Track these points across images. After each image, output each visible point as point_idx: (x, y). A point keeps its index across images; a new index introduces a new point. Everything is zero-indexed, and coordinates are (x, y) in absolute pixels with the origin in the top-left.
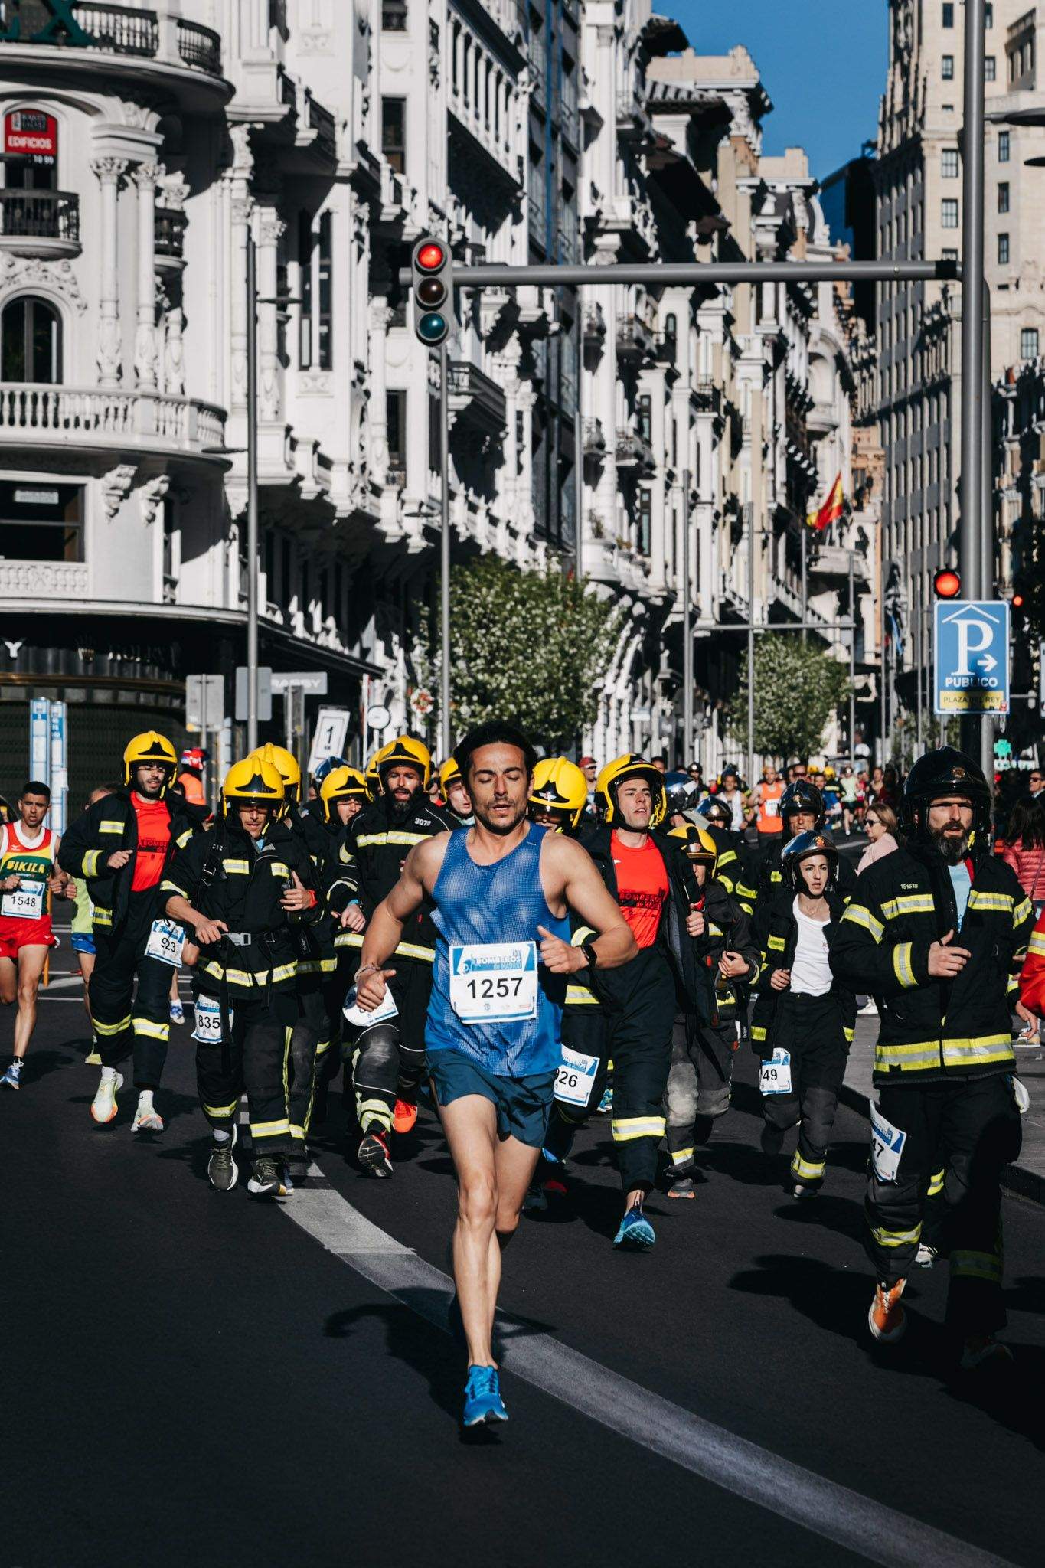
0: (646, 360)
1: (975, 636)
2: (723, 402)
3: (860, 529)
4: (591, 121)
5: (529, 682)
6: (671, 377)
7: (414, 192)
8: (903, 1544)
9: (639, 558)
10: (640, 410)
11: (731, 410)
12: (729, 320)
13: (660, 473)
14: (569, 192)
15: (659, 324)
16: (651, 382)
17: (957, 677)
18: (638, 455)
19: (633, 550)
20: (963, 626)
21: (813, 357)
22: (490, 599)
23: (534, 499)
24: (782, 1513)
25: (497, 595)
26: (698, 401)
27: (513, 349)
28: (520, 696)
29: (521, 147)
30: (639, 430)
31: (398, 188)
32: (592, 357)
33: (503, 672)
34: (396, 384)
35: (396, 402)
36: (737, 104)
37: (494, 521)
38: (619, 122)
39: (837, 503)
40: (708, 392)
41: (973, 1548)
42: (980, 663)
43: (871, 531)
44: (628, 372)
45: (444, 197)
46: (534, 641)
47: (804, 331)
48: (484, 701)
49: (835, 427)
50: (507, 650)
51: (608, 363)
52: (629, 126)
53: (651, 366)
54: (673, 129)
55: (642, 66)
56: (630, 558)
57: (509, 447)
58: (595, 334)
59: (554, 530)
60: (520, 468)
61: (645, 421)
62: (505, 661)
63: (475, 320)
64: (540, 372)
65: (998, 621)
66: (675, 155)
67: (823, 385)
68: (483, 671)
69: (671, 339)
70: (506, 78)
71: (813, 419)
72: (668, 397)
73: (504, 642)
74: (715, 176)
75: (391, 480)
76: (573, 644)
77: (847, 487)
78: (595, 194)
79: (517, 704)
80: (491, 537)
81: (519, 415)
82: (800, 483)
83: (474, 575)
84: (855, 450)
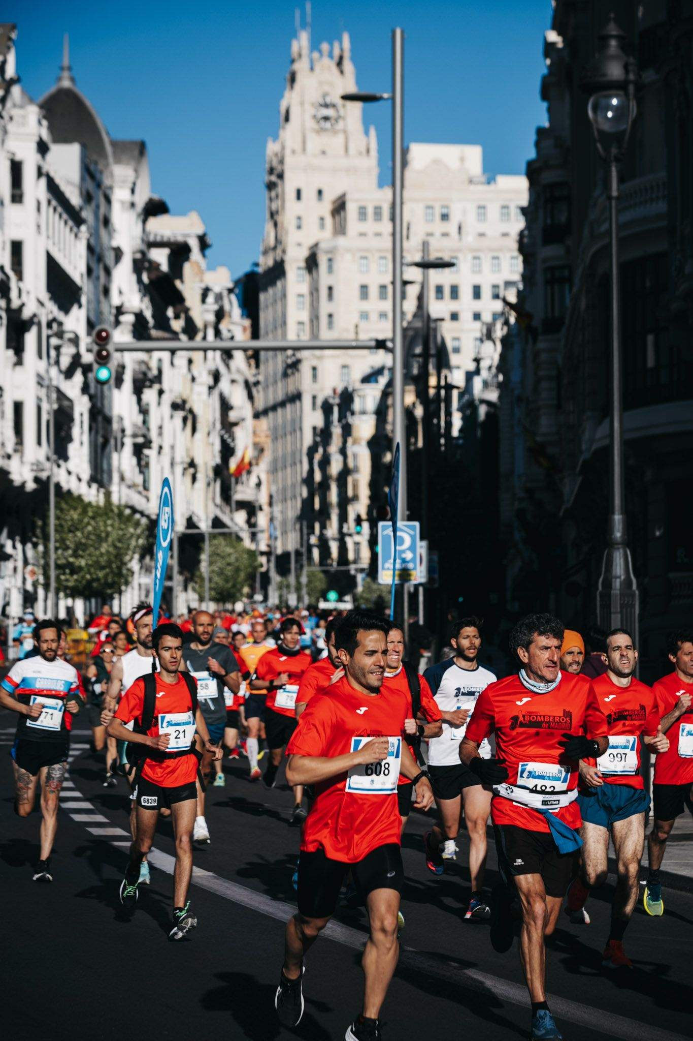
0: (148, 383)
2: (187, 406)
3: (258, 477)
4: (118, 253)
5: (97, 563)
6: (161, 392)
7: (28, 293)
9: (144, 493)
10: (144, 411)
11: (191, 411)
12: (190, 362)
13: (155, 445)
14: (106, 291)
15: (154, 365)
16: (150, 395)
18: (144, 436)
19: (141, 488)
21: (233, 381)
22: (76, 516)
23: (90, 462)
25: (80, 514)
26: (175, 406)
27: (78, 377)
28: (92, 570)
29: (83, 268)
30: (144, 422)
31: (20, 291)
32: (119, 382)
33: (82, 557)
34: (18, 398)
35: (18, 407)
36: (194, 244)
37: (69, 473)
38: (134, 253)
39: (245, 461)
40: (179, 401)
42: (403, 555)
43: (264, 477)
44: (138, 390)
45: (45, 296)
46: (100, 539)
47: (228, 366)
48: (72, 573)
49: (243, 420)
50: (84, 545)
51: (128, 384)
52: (138, 256)
53: (150, 387)
54: (160, 257)
55: (144, 221)
56: (140, 493)
57: (76, 431)
58: (120, 370)
59: (99, 477)
60: (82, 443)
61: (147, 418)
62: (84, 551)
63: (57, 363)
64: (92, 391)
65: (412, 533)
66: (162, 272)
67: (237, 397)
68: (71, 556)
69: (160, 371)
70: (75, 229)
71: (233, 416)
72: (159, 404)
73: (83, 541)
74: (182, 281)
75: (16, 451)
76: (120, 541)
77: (250, 454)
78: (120, 292)
79: (90, 573)
80: (68, 482)
81: (82, 415)
82: (227, 451)
83: (67, 503)
84: (255, 433)
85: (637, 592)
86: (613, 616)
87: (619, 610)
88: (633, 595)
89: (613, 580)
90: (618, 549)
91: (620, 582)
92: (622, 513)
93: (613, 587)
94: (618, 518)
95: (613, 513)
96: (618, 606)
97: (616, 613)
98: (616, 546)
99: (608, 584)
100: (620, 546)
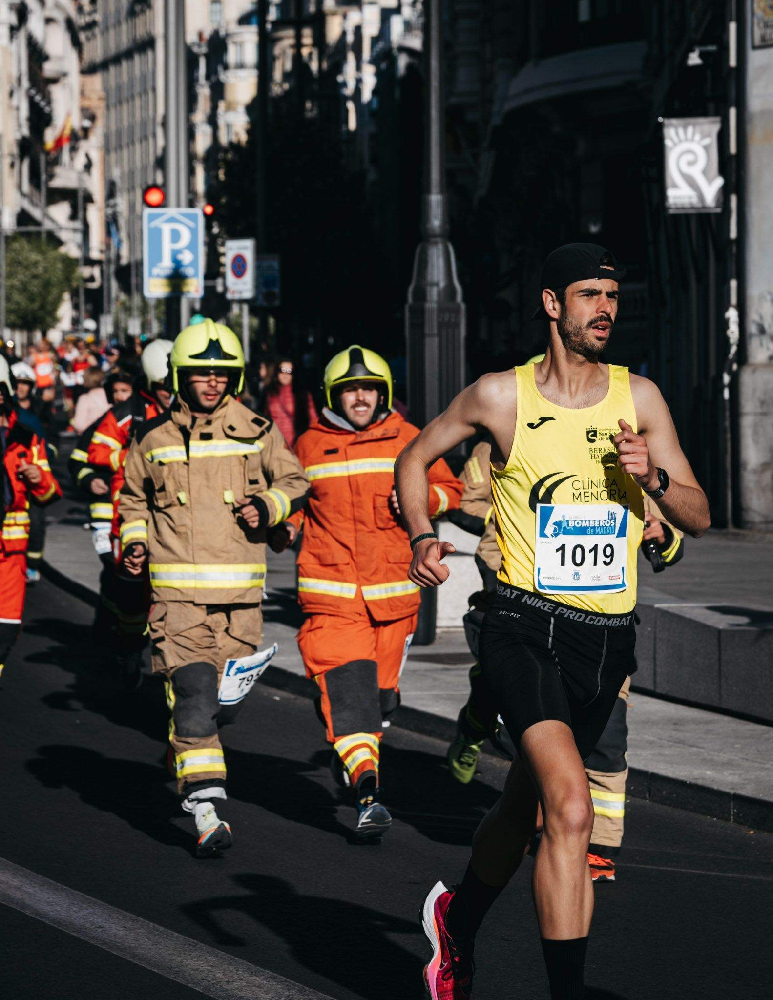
1: (176, 236)
3: (87, 156)
8: (122, 933)
17: (163, 268)
20: (166, 229)
21: (49, 21)
24: (28, 912)
39: (67, 132)
41: (176, 934)
42: (180, 257)
43: (96, 157)
49: (65, 75)
65: (192, 224)
67: (56, 42)
71: (49, 69)
77: (75, 123)
82: (40, 118)
84: (82, 93)
85: (463, 306)
86: (428, 341)
87: (435, 331)
88: (457, 310)
89: (428, 288)
90: (436, 243)
91: (439, 293)
92: (442, 192)
93: (428, 298)
94: (435, 199)
95: (429, 192)
96: (435, 324)
97: (432, 336)
98: (432, 240)
99: (421, 295)
100: (439, 240)
